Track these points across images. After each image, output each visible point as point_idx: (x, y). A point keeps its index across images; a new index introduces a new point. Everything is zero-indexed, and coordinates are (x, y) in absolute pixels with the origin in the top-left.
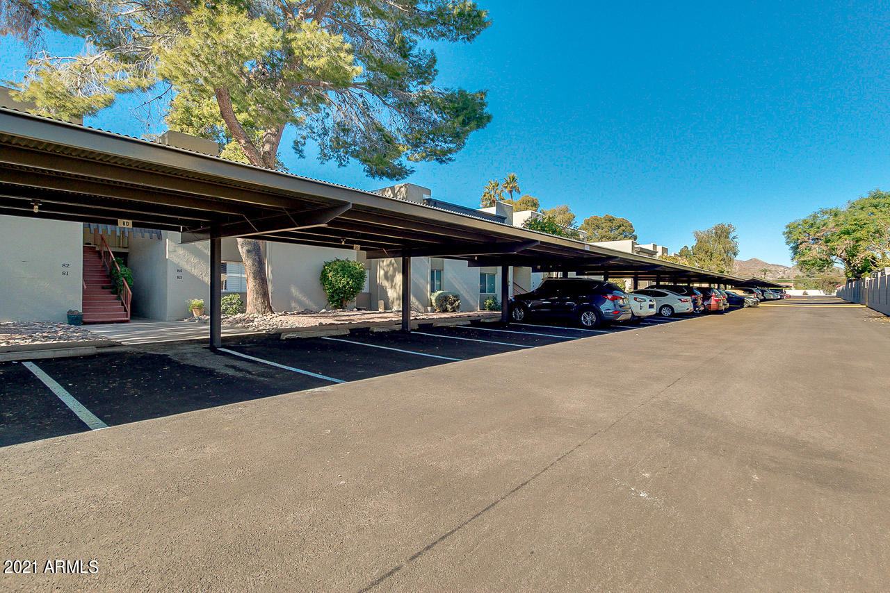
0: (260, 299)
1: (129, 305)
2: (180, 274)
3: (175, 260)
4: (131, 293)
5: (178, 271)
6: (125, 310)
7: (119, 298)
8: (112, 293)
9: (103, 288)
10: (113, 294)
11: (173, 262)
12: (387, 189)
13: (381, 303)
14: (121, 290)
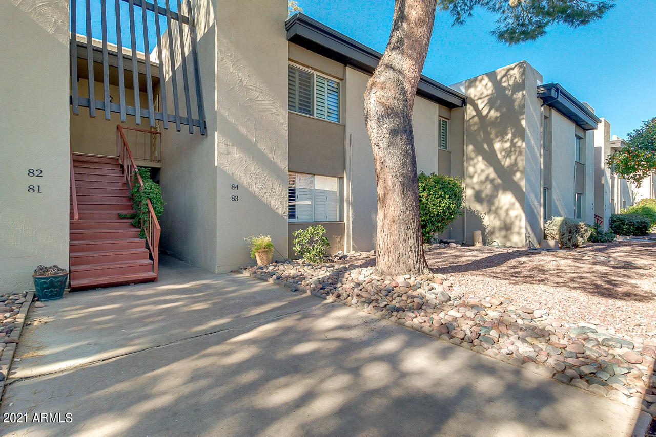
0: (411, 241)
1: (156, 249)
2: (235, 193)
3: (228, 168)
4: (159, 227)
5: (233, 187)
6: (151, 258)
7: (142, 235)
8: (133, 226)
9: (121, 217)
10: (135, 227)
11: (224, 173)
12: (480, 78)
13: (478, 234)
14: (145, 221)
